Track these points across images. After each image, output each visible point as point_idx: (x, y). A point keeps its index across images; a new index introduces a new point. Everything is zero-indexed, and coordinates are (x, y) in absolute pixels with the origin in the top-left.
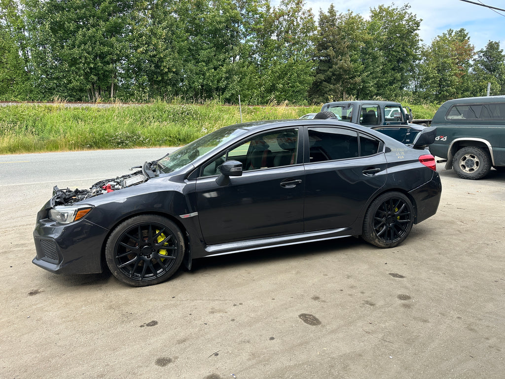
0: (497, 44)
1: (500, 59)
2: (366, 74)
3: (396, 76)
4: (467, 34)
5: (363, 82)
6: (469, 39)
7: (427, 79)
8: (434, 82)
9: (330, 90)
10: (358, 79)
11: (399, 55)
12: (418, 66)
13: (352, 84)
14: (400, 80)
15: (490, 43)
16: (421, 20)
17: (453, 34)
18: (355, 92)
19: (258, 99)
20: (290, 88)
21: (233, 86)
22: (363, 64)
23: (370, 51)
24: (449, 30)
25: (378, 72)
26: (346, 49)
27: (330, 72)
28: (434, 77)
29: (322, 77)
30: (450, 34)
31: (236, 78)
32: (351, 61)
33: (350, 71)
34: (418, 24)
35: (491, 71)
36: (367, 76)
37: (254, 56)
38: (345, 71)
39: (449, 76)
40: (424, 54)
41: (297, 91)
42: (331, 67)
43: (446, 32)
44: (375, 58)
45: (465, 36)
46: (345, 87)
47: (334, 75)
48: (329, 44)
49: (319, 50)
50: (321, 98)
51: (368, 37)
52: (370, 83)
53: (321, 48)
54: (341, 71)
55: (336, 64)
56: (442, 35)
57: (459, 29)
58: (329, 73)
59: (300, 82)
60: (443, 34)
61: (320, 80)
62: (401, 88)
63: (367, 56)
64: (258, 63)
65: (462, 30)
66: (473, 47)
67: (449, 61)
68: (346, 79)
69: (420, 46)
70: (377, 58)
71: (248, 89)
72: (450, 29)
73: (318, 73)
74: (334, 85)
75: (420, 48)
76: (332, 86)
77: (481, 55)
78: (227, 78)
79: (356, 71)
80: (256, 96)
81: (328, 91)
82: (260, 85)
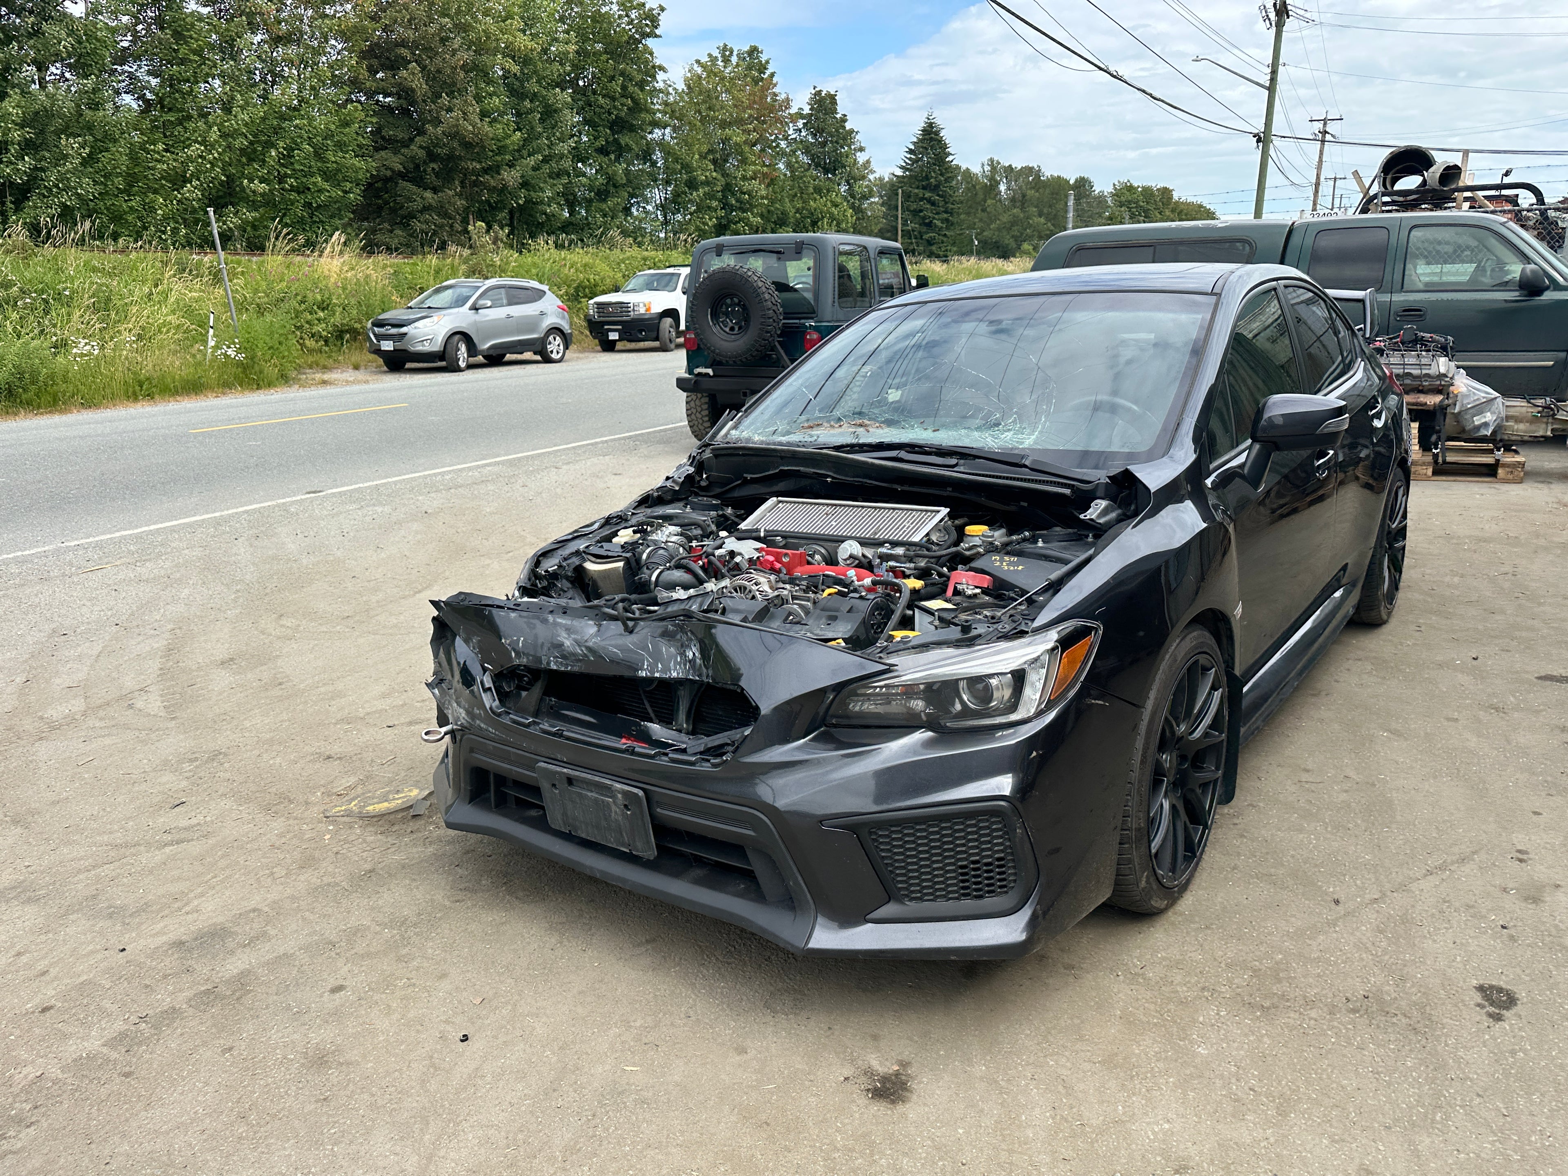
0: (832, 98)
1: (845, 139)
2: (531, 161)
3: (615, 173)
4: (767, 62)
5: (525, 184)
6: (772, 75)
7: (692, 184)
8: (711, 196)
9: (426, 209)
10: (511, 177)
11: (615, 107)
12: (661, 144)
13: (493, 189)
14: (623, 186)
15: (815, 94)
16: (662, 9)
17: (734, 59)
18: (503, 215)
19: (175, 231)
20: (294, 196)
21: (62, 178)
22: (519, 129)
23: (533, 86)
24: (722, 45)
25: (562, 156)
26: (462, 75)
27: (421, 147)
28: (707, 183)
29: (396, 162)
30: (726, 60)
31: (72, 145)
32: (484, 114)
33: (483, 147)
34: (654, 21)
35: (826, 171)
36: (535, 169)
37: (126, 68)
38: (467, 145)
39: (744, 178)
40: (671, 109)
41: (319, 206)
42: (421, 132)
43: (716, 53)
44: (549, 113)
45: (762, 68)
46: (470, 198)
47: (432, 156)
48: (405, 52)
49: (373, 71)
50: (398, 232)
51: (523, 42)
52: (543, 191)
53: (375, 62)
54: (455, 144)
55: (437, 122)
56: (705, 59)
57: (746, 48)
58: (415, 150)
59: (327, 176)
60: (710, 55)
61: (389, 173)
62: (627, 211)
63: (527, 104)
64: (149, 96)
65: (754, 51)
66: (788, 100)
67: (737, 136)
68: (474, 172)
69: (660, 85)
70: (555, 111)
71: (127, 191)
72: (725, 45)
73: (377, 149)
74: (435, 190)
75: (661, 91)
76: (428, 194)
77: (800, 123)
78: (28, 146)
79: (501, 150)
80: (165, 218)
81: (421, 212)
82: (179, 180)
